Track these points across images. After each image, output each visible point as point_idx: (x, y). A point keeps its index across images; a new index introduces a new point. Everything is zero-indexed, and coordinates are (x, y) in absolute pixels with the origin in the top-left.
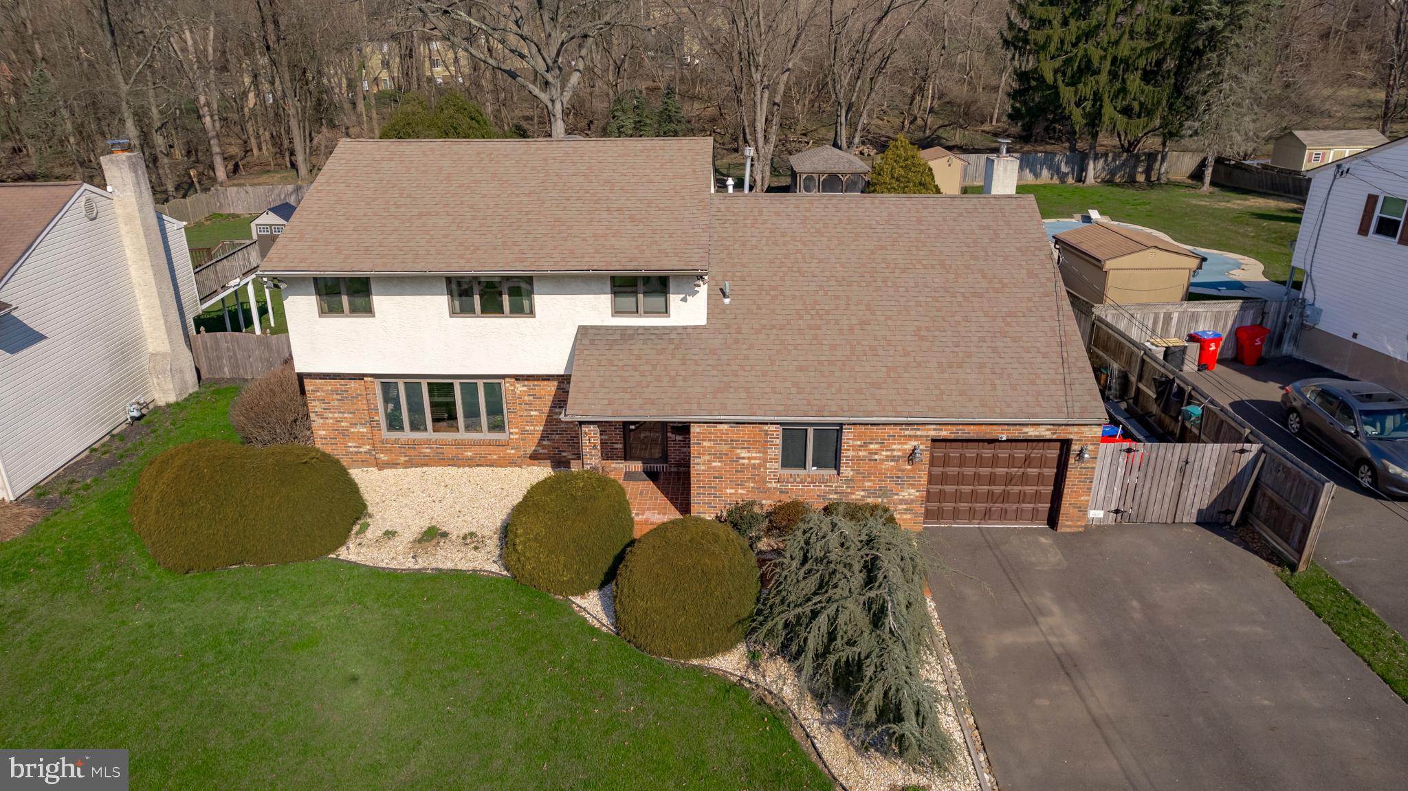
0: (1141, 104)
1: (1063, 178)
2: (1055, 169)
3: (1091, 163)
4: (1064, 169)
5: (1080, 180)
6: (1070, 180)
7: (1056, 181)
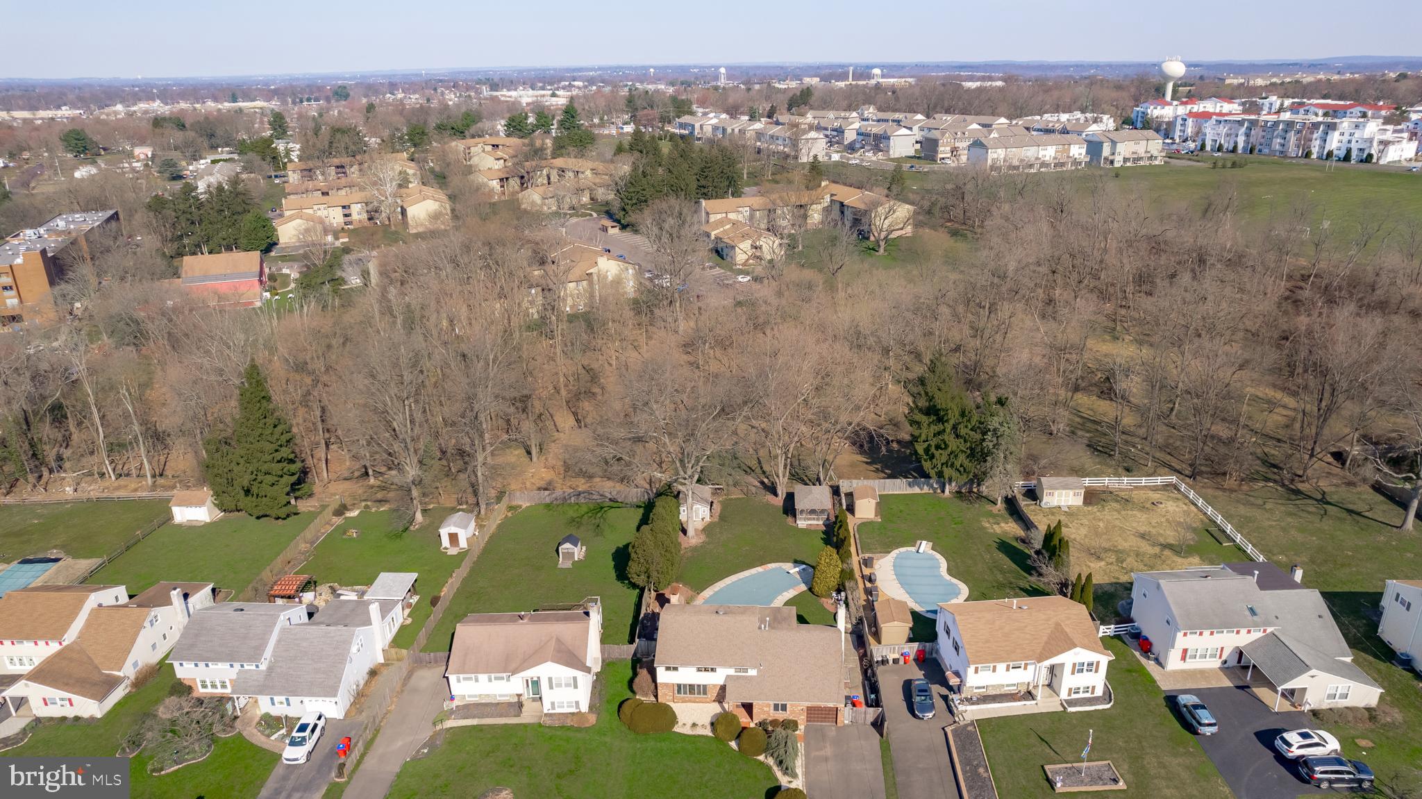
0: (965, 469)
1: (935, 489)
2: (932, 486)
3: (947, 486)
4: (935, 486)
5: (943, 492)
6: (939, 491)
7: (931, 491)
